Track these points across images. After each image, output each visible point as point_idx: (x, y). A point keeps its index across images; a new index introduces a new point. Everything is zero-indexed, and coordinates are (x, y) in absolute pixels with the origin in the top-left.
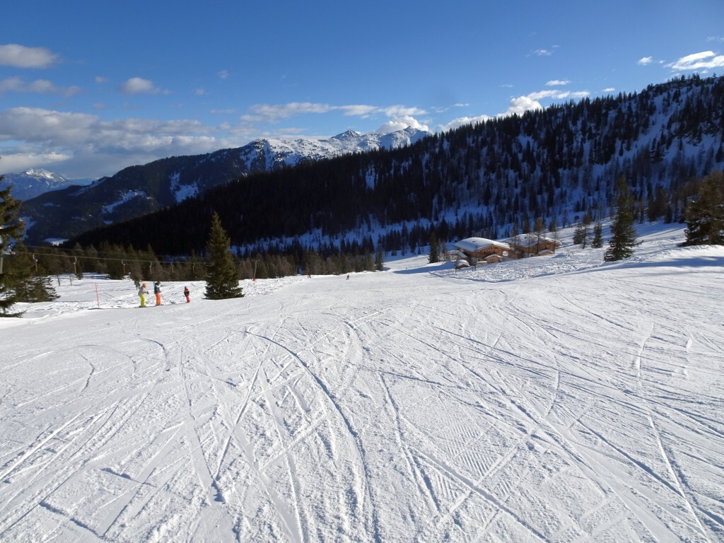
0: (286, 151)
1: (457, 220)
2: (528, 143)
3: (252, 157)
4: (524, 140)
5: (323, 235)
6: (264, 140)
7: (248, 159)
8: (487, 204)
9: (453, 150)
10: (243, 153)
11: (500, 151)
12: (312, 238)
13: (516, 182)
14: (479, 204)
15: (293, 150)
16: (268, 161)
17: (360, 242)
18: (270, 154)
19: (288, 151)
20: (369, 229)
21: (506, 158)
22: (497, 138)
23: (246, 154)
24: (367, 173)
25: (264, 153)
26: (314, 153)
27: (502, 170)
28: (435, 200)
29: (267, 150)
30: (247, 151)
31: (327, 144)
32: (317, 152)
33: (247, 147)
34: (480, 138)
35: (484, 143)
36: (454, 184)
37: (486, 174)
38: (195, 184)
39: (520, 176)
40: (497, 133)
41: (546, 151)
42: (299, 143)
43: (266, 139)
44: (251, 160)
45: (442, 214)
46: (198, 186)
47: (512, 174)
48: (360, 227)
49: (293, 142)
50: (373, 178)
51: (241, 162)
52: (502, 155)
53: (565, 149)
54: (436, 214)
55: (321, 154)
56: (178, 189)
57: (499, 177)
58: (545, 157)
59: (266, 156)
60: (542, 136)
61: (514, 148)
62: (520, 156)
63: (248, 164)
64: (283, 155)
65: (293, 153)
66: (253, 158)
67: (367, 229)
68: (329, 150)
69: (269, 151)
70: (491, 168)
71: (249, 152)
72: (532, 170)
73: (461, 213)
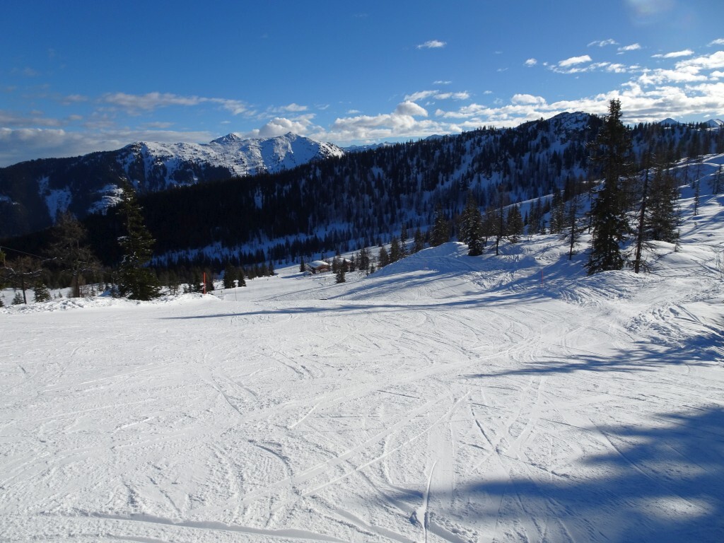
0: (166, 155)
1: (326, 235)
2: (379, 173)
3: (129, 160)
4: (377, 171)
5: (223, 247)
6: (141, 144)
7: (125, 163)
8: (349, 221)
9: (323, 176)
10: (119, 156)
11: (359, 179)
12: (214, 250)
13: (370, 204)
14: (343, 221)
15: (173, 154)
16: (147, 165)
17: (254, 253)
18: (149, 158)
19: (169, 155)
20: (260, 242)
21: (363, 186)
22: (357, 169)
23: (122, 157)
24: (256, 194)
25: (142, 157)
26: (195, 157)
27: (360, 194)
28: (310, 218)
29: (145, 153)
30: (123, 154)
31: (208, 148)
32: (198, 156)
33: (123, 150)
34: (344, 168)
35: (347, 172)
36: (324, 205)
37: (348, 197)
38: (68, 188)
39: (373, 200)
40: (357, 165)
41: (391, 180)
42: (179, 147)
43: (144, 142)
44: (128, 164)
45: (316, 229)
46: (71, 190)
47: (367, 198)
48: (252, 240)
49: (173, 146)
50: (260, 199)
51: (118, 166)
52: (360, 182)
53: (405, 179)
54: (311, 229)
55: (203, 158)
56: (48, 193)
57: (357, 199)
58: (391, 185)
59: (145, 160)
60: (389, 168)
61: (370, 178)
62: (373, 184)
63: (126, 167)
64: (162, 158)
65: (174, 157)
66: (130, 161)
67: (258, 242)
68: (211, 154)
69: (147, 155)
70: (352, 193)
71: (126, 155)
72: (382, 194)
73: (330, 228)
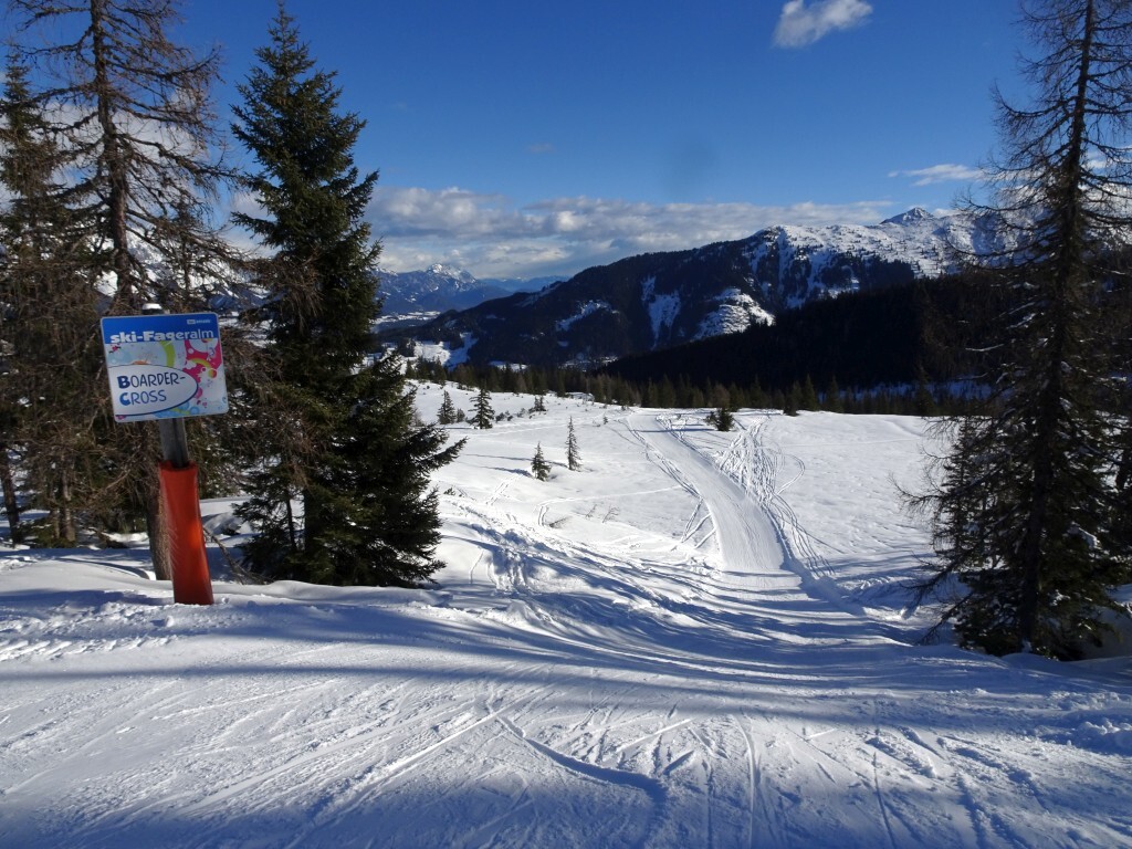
0: (813, 244)
3: (759, 253)
6: (779, 229)
7: (753, 257)
10: (746, 247)
15: (823, 243)
16: (783, 259)
18: (787, 250)
19: (818, 244)
23: (751, 249)
25: (778, 249)
26: (857, 247)
29: (784, 243)
30: (752, 244)
31: (879, 232)
32: (862, 245)
33: (752, 239)
38: (676, 293)
42: (834, 232)
43: (782, 226)
44: (757, 259)
46: (680, 296)
49: (824, 230)
51: (743, 261)
55: (869, 248)
56: (653, 299)
59: (781, 252)
63: (754, 264)
64: (807, 250)
65: (824, 248)
66: (761, 255)
68: (883, 242)
69: (785, 245)
71: (756, 246)
